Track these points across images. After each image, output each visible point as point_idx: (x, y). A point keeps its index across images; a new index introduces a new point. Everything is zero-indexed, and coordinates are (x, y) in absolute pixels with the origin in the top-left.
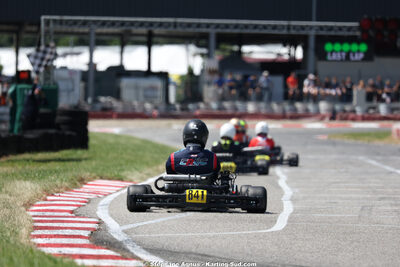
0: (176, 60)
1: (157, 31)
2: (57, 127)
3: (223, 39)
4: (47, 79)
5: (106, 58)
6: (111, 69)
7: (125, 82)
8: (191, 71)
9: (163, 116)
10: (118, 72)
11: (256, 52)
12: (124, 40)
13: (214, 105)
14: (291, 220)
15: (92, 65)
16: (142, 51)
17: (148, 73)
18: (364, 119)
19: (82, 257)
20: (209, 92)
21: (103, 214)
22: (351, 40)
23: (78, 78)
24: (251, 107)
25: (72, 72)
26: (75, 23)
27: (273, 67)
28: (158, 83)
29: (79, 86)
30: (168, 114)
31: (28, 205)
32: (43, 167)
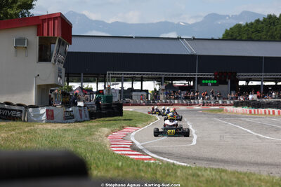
0: (150, 86)
1: (144, 76)
2: (112, 108)
3: (166, 79)
4: (109, 92)
5: (127, 85)
6: (129, 89)
7: (134, 93)
8: (155, 90)
9: (146, 105)
10: (131, 90)
11: (178, 83)
12: (133, 80)
13: (164, 101)
14: (197, 141)
15: (122, 87)
16: (139, 83)
17: (141, 90)
18: (214, 106)
19: (129, 155)
20: (162, 97)
21: (133, 139)
22: (211, 79)
23: (118, 92)
24: (176, 102)
25: (116, 90)
26: (118, 74)
27: (182, 88)
28: (145, 94)
29: (118, 95)
30: (148, 104)
31: (107, 136)
32: (109, 123)
